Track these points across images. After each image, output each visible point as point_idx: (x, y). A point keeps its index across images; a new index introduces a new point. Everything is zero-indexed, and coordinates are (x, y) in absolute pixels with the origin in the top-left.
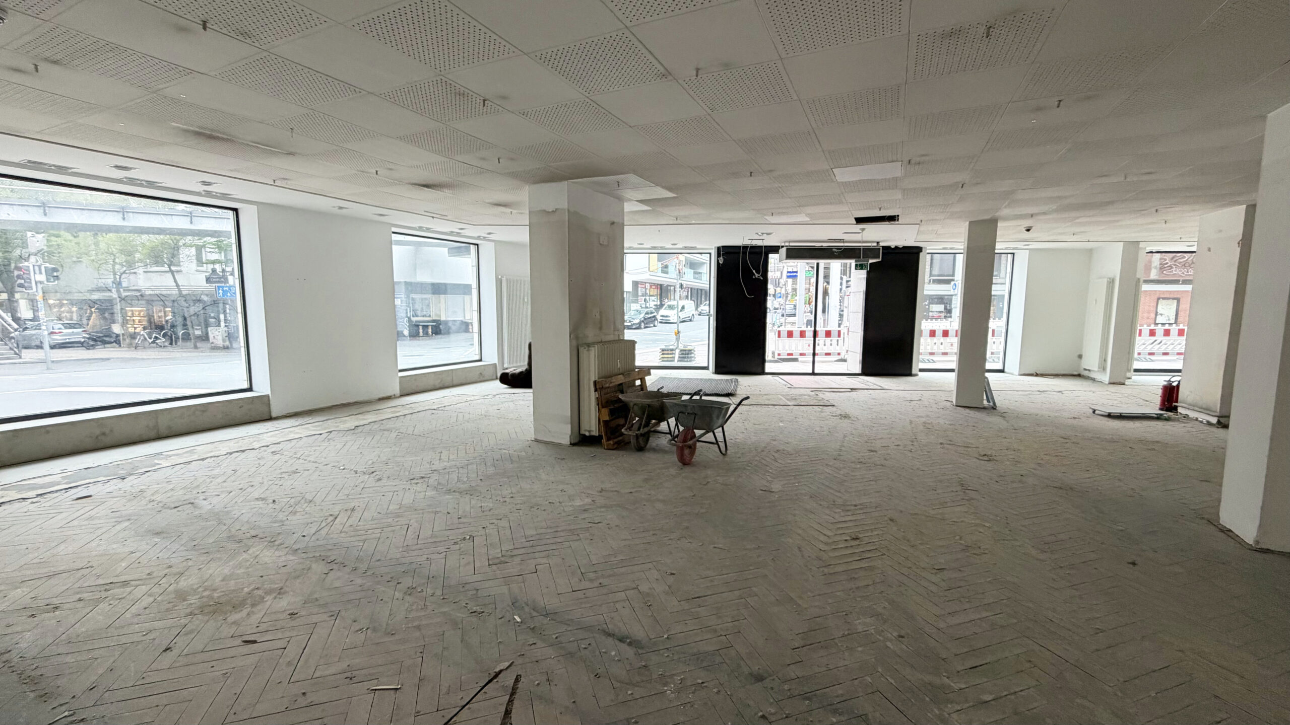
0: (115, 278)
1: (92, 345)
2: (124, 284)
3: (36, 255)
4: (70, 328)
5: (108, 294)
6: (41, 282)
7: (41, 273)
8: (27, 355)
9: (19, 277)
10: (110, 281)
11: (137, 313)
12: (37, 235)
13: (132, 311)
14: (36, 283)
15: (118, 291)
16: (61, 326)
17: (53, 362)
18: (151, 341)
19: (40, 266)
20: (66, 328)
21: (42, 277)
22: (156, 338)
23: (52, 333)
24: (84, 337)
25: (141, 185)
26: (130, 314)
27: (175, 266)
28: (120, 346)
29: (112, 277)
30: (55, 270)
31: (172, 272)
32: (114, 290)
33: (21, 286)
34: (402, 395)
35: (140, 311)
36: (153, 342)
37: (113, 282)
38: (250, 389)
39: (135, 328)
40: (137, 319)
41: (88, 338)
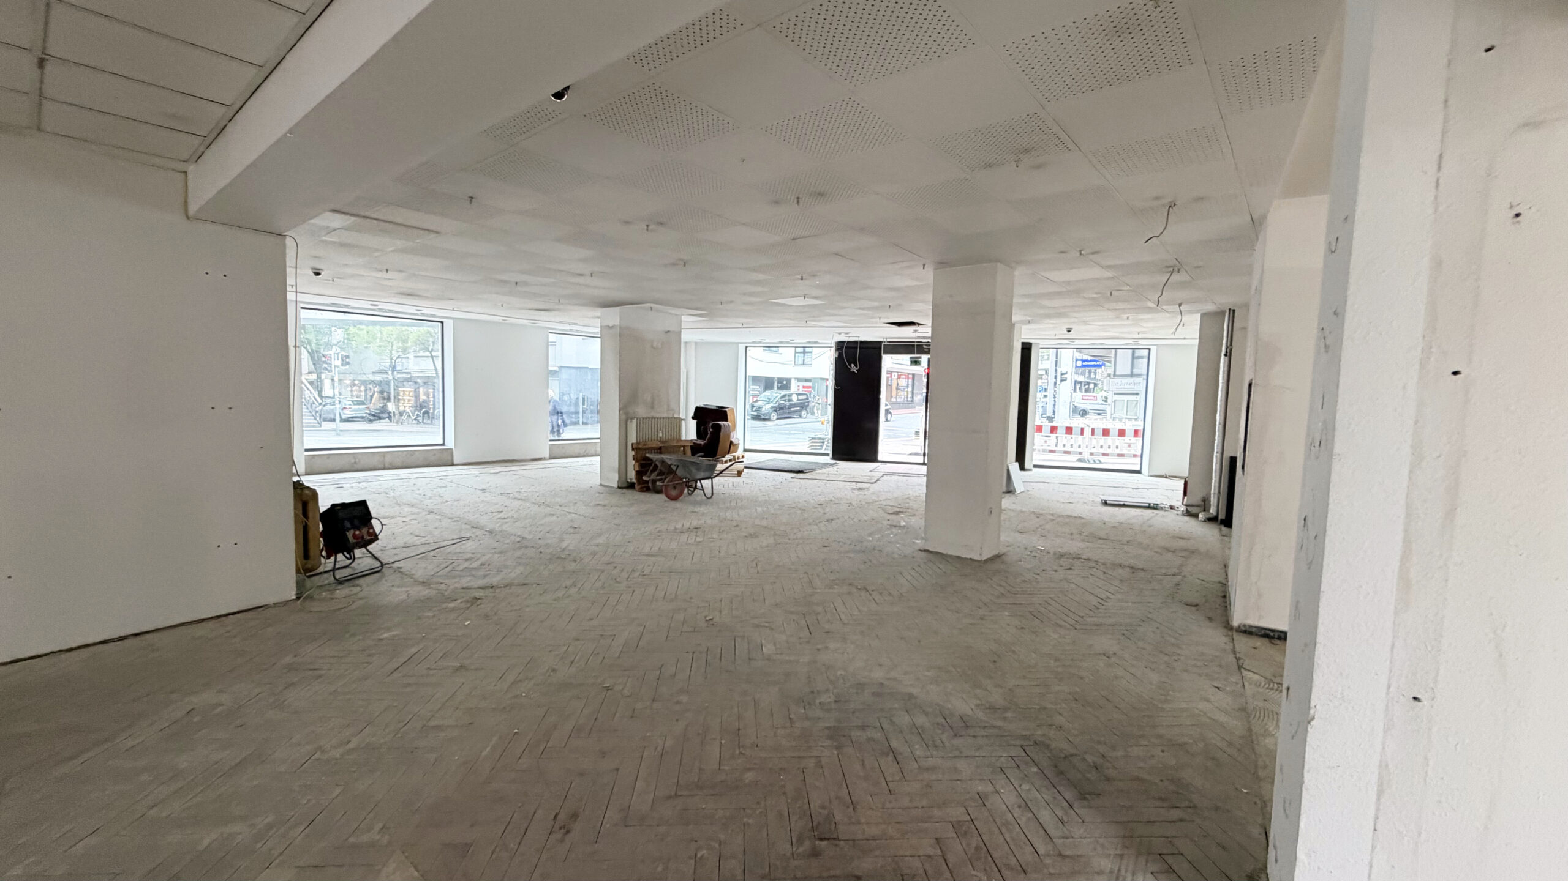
0: (391, 362)
1: (371, 420)
2: (398, 368)
3: (336, 345)
4: (358, 404)
5: (385, 376)
6: (338, 367)
7: (338, 359)
8: (326, 425)
9: (325, 362)
10: (388, 365)
11: (407, 393)
12: (338, 330)
13: (404, 391)
14: (335, 366)
15: (393, 373)
16: (351, 403)
17: (341, 431)
18: (413, 418)
19: (338, 354)
20: (355, 405)
21: (339, 363)
22: (418, 415)
23: (344, 408)
24: (366, 413)
25: (386, 312)
26: (401, 394)
27: (435, 352)
28: (391, 420)
29: (389, 361)
30: (347, 357)
31: (432, 357)
32: (390, 373)
33: (326, 369)
34: (550, 459)
35: (410, 392)
36: (415, 419)
37: (390, 366)
38: (443, 444)
39: (405, 407)
40: (407, 398)
41: (369, 414)
